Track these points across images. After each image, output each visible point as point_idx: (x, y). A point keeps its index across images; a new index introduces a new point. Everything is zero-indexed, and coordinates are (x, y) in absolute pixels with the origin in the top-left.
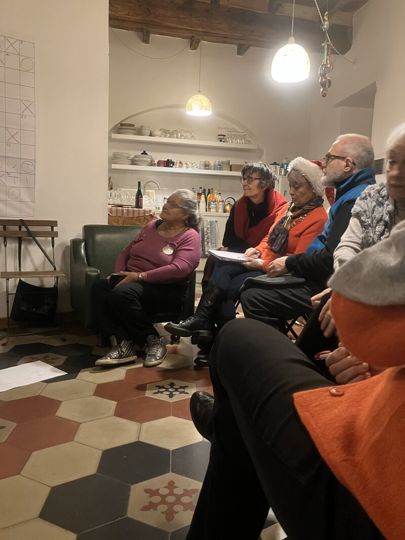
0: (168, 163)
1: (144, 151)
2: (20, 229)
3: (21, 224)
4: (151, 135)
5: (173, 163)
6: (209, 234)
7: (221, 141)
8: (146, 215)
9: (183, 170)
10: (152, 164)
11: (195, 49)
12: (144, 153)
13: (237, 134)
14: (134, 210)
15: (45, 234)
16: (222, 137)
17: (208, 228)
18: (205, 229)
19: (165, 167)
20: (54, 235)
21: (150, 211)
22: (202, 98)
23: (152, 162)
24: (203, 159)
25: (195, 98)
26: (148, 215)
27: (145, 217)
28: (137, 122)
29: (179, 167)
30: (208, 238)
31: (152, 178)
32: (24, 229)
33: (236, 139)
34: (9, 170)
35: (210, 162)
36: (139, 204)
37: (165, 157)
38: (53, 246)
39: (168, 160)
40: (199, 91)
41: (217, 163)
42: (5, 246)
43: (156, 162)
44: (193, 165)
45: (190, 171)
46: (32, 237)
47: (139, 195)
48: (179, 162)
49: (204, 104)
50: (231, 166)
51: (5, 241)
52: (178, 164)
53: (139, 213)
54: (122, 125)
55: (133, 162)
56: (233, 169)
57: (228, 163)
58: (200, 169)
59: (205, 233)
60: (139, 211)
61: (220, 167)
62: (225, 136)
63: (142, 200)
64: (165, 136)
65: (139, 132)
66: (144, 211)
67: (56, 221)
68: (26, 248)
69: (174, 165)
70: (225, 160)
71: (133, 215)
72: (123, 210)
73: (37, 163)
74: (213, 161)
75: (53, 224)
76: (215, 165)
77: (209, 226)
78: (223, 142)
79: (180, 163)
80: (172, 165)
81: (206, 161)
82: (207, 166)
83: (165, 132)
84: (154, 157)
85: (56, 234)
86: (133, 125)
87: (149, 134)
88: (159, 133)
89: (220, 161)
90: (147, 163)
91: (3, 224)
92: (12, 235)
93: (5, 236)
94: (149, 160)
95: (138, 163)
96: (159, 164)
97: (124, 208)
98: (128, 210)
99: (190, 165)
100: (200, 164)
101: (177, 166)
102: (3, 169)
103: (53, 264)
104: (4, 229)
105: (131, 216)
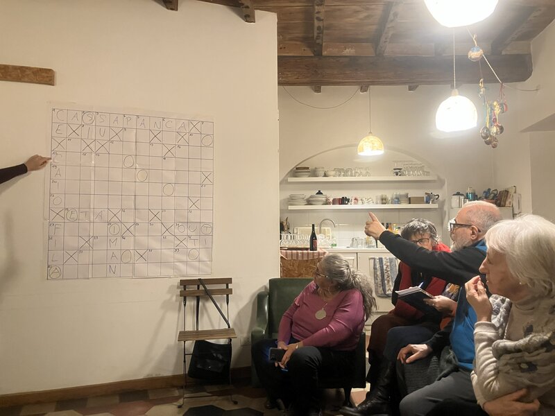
0: (343, 201)
1: (319, 191)
2: (198, 288)
3: (199, 283)
4: (325, 176)
5: (348, 200)
6: (389, 273)
7: (397, 174)
8: (321, 257)
9: (359, 206)
10: (327, 203)
11: (366, 91)
12: (319, 193)
13: (414, 166)
14: (308, 253)
15: (220, 292)
16: (398, 171)
17: (388, 266)
18: (385, 267)
19: (339, 204)
20: (228, 292)
22: (372, 139)
23: (327, 200)
24: (380, 193)
25: (366, 140)
28: (311, 164)
29: (355, 203)
30: (388, 277)
31: (328, 216)
32: (201, 288)
33: (413, 172)
34: (190, 233)
35: (387, 196)
36: (313, 245)
37: (339, 195)
38: (228, 303)
39: (343, 197)
40: (370, 133)
41: (394, 196)
42: (185, 305)
43: (331, 200)
44: (369, 200)
45: (366, 206)
46: (208, 295)
47: (313, 237)
48: (353, 199)
50: (410, 198)
51: (185, 300)
52: (353, 201)
53: (314, 256)
54: (297, 169)
55: (309, 202)
56: (411, 202)
57: (407, 195)
58: (377, 203)
59: (385, 271)
60: (313, 253)
61: (398, 200)
62: (400, 169)
63: (316, 242)
64: (339, 175)
65: (314, 173)
66: (319, 253)
67: (231, 279)
68: (204, 305)
69: (349, 202)
70: (402, 192)
71: (308, 258)
72: (297, 253)
73: (214, 226)
74: (389, 194)
75: (228, 281)
76: (392, 199)
77: (388, 264)
78: (400, 175)
79: (356, 199)
80: (347, 202)
81: (382, 195)
82: (384, 200)
83: (340, 171)
84: (328, 195)
85: (231, 291)
86: (308, 168)
87: (323, 174)
88: (333, 173)
89: (398, 194)
90: (322, 203)
91: (184, 283)
92: (192, 294)
93: (184, 296)
94: (324, 199)
95: (313, 203)
96: (334, 202)
97: (299, 251)
98: (303, 254)
99: (365, 201)
100: (377, 199)
101: (353, 203)
102: (185, 233)
103: (227, 322)
104: (185, 289)
105: (305, 259)
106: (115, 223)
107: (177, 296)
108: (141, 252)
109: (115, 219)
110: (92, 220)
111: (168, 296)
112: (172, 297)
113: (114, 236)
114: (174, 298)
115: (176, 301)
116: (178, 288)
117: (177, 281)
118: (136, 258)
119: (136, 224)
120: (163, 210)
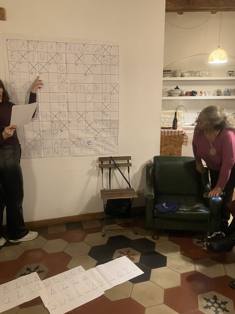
0: (193, 93)
1: (177, 87)
2: (110, 163)
3: (110, 160)
4: (182, 76)
7: (230, 75)
8: (180, 134)
9: (203, 97)
10: (181, 95)
12: (177, 88)
14: (172, 131)
15: (124, 165)
16: (231, 73)
19: (190, 96)
20: (129, 165)
21: (182, 131)
22: (221, 52)
23: (182, 93)
24: (216, 88)
26: (181, 134)
27: (179, 136)
28: (172, 68)
29: (201, 95)
31: (181, 103)
32: (112, 163)
34: (104, 127)
35: (221, 90)
36: (175, 126)
37: (190, 89)
38: (129, 172)
39: (193, 91)
40: (219, 47)
41: (227, 90)
42: (102, 173)
43: (185, 93)
44: (209, 93)
45: (208, 97)
46: (116, 166)
49: (223, 56)
51: (102, 170)
52: (199, 93)
53: (175, 133)
55: (170, 95)
58: (214, 95)
60: (175, 131)
61: (228, 93)
62: (233, 71)
63: (177, 124)
64: (191, 76)
65: (174, 75)
66: (179, 132)
67: (131, 157)
68: (113, 172)
69: (196, 94)
70: (233, 88)
71: (171, 135)
72: (165, 131)
73: (119, 122)
74: (223, 89)
75: (128, 158)
76: (224, 92)
78: (232, 76)
79: (201, 92)
80: (195, 95)
81: (218, 89)
82: (219, 93)
83: (193, 73)
84: (183, 90)
85: (130, 165)
86: (170, 71)
87: (180, 75)
88: (187, 74)
89: (229, 88)
90: (178, 95)
91: (101, 160)
92: (106, 166)
93: (102, 167)
94: (180, 92)
95: (173, 95)
96: (187, 94)
97: (166, 130)
98: (168, 132)
99: (207, 94)
100: (214, 92)
101: (199, 95)
102: (101, 127)
103: (129, 183)
104: (102, 163)
105: (170, 135)
106: (56, 121)
107: (97, 167)
108: (74, 140)
109: (56, 119)
110: (41, 120)
111: (91, 168)
112: (93, 168)
113: (56, 130)
114: (95, 168)
115: (96, 170)
116: (97, 162)
117: (96, 158)
118: (71, 144)
119: (69, 122)
120: (86, 112)
